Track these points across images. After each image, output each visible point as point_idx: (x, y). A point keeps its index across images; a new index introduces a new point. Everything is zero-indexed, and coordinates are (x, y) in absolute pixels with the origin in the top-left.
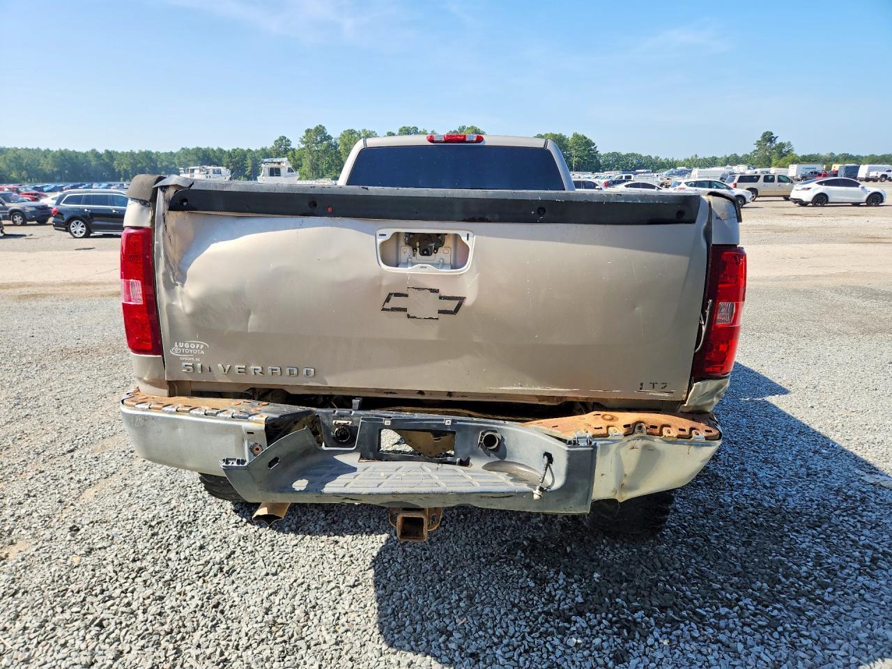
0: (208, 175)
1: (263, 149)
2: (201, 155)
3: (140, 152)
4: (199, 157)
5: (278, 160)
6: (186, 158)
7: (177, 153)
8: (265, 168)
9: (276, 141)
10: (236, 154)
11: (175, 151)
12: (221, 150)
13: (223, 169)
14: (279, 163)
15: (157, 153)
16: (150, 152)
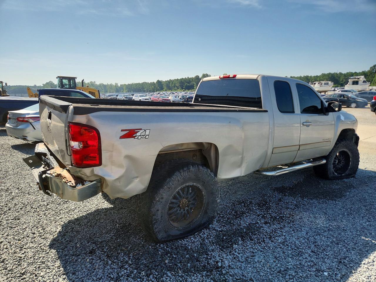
0: (321, 85)
1: (363, 72)
2: (330, 76)
3: (304, 76)
4: (329, 77)
5: (359, 77)
6: (323, 78)
7: (319, 76)
8: (350, 81)
9: (372, 67)
10: (348, 75)
11: (319, 75)
12: (341, 74)
13: (330, 82)
14: (358, 79)
15: (311, 77)
16: (308, 76)
